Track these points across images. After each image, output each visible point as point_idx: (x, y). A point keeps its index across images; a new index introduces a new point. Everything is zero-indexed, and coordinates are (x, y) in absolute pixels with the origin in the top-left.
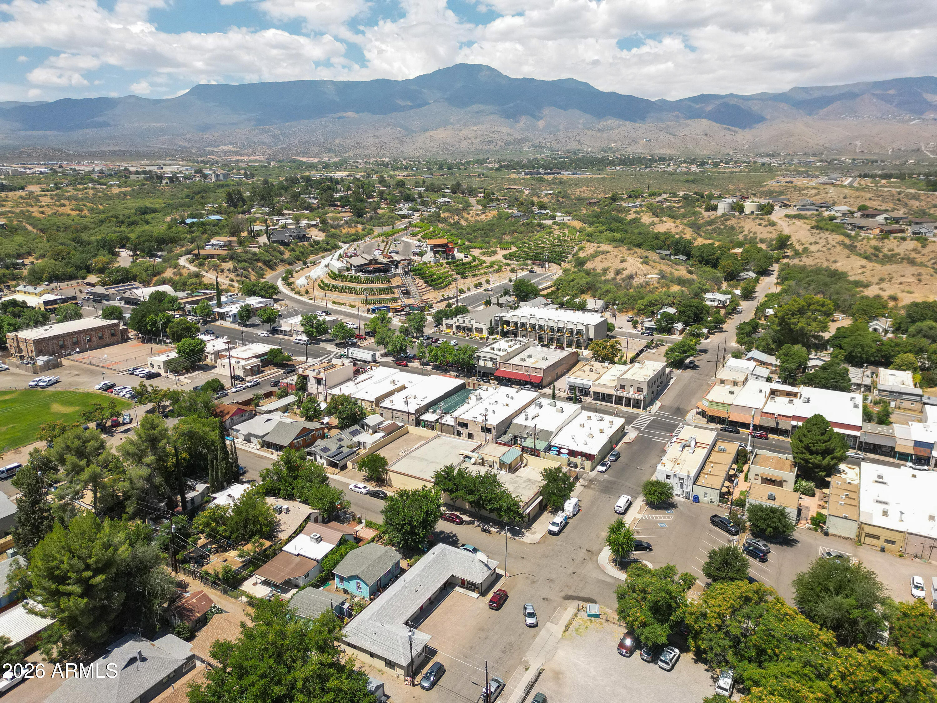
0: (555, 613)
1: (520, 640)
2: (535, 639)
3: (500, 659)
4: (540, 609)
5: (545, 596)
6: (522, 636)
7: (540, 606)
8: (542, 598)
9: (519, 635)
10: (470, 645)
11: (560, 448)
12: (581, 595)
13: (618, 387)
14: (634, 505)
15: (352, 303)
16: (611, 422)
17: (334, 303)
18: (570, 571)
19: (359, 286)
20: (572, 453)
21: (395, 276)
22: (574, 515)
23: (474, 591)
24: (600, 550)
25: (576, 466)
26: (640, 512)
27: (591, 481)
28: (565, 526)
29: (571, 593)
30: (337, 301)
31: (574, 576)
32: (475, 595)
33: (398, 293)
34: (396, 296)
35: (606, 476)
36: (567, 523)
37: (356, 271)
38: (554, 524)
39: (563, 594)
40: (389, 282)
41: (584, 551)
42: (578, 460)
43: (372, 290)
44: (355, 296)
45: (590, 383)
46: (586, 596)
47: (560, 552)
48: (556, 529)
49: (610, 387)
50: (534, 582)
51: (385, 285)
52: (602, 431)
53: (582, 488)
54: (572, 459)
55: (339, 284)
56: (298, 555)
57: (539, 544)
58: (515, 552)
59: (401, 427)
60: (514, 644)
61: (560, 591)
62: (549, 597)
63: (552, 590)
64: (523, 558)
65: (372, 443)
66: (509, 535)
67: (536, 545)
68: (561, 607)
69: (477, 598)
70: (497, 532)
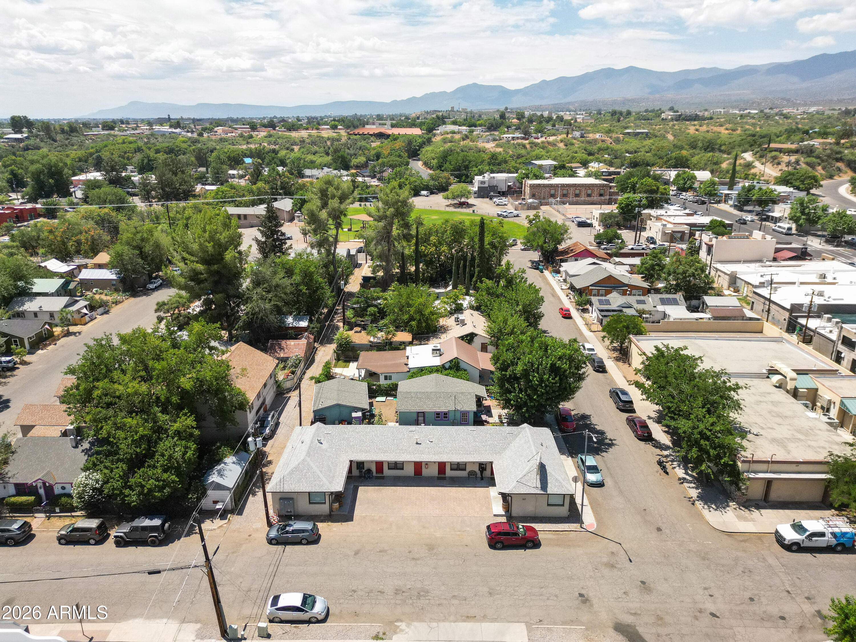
0: (561, 625)
1: (444, 602)
2: (464, 621)
3: (379, 593)
4: (548, 599)
5: (590, 594)
6: (455, 602)
7: (556, 596)
8: (583, 592)
9: (454, 596)
10: (386, 548)
18: (711, 607)
32: (499, 509)
47: (748, 571)
50: (612, 566)
56: (407, 358)
57: (726, 537)
58: (660, 516)
59: (751, 319)
60: (427, 598)
61: (633, 612)
62: (595, 601)
63: (620, 600)
64: (659, 529)
65: (678, 319)
66: (694, 493)
67: (719, 534)
68: (587, 629)
69: (495, 515)
70: (680, 479)
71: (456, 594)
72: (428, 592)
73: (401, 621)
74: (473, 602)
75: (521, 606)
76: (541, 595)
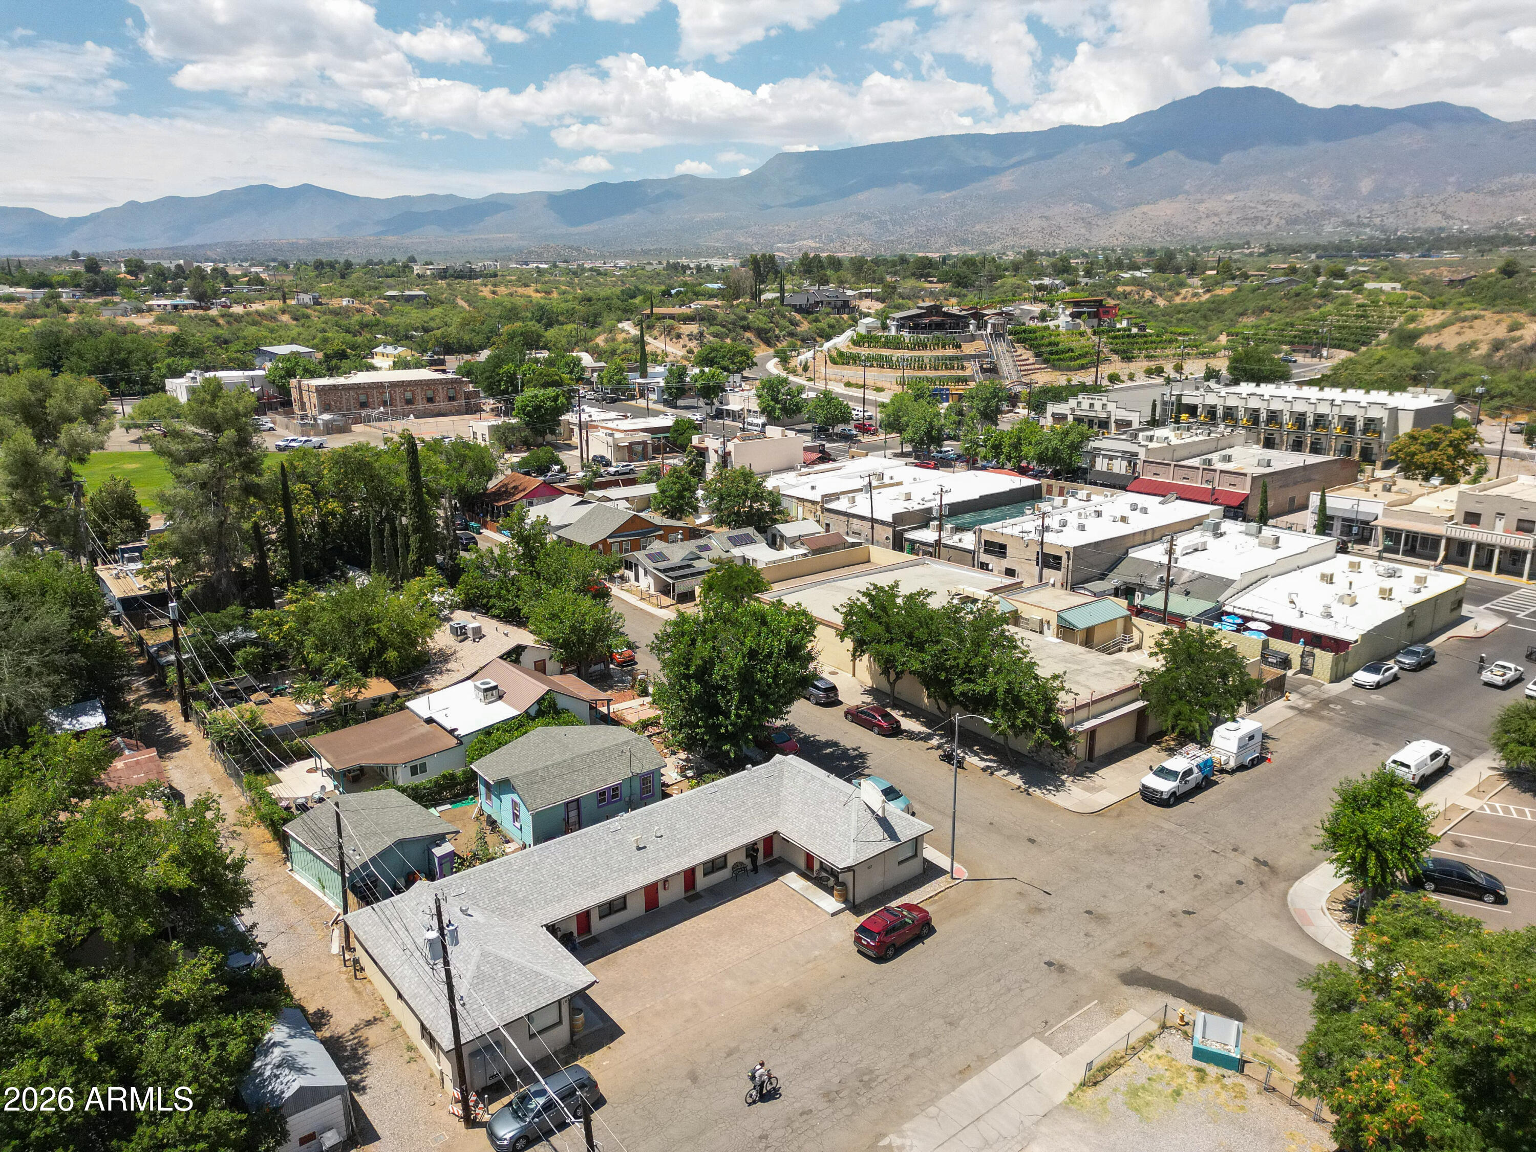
0: (1071, 1014)
1: (909, 1071)
2: (963, 1081)
3: (805, 1117)
4: (1022, 991)
5: (1057, 957)
6: (922, 1062)
7: (1027, 982)
8: (1047, 959)
9: (911, 1055)
10: (733, 1045)
11: (1247, 619)
12: (1192, 981)
13: (1459, 518)
14: (1457, 773)
15: (879, 385)
16: (1421, 580)
17: (848, 385)
18: (1177, 904)
19: (896, 354)
20: (1279, 631)
21: (973, 338)
22: (1241, 768)
23: (830, 891)
24: (1306, 869)
25: (1285, 663)
26: (1478, 791)
27: (1325, 703)
28: (1199, 789)
29: (1153, 967)
30: (853, 381)
31: (1187, 920)
32: (830, 903)
33: (972, 368)
34: (968, 372)
35: (1377, 698)
36: (1206, 783)
37: (900, 327)
38: (1163, 773)
39: (1125, 964)
40: (959, 347)
41: (1246, 861)
42: (1294, 650)
43: (920, 359)
44: (887, 372)
45: (1378, 509)
46: (1209, 988)
47: (1160, 848)
48: (1165, 786)
49: (1437, 520)
50: (1037, 910)
51: (950, 352)
52: (1386, 594)
53: (1291, 713)
54: (1279, 645)
55: (863, 351)
56: (430, 721)
57: (1099, 818)
58: (1014, 823)
59: (853, 545)
60: (881, 1079)
61: (1118, 952)
62: (1070, 962)
63: (1091, 946)
64: (1032, 841)
65: (770, 562)
66: (1016, 780)
67: (1090, 819)
68: (1101, 1002)
69: (833, 915)
70: (984, 770)
71: (910, 1050)
72: (871, 1072)
73: (883, 1136)
74: (944, 1049)
75: (1003, 1017)
76: (1009, 990)
